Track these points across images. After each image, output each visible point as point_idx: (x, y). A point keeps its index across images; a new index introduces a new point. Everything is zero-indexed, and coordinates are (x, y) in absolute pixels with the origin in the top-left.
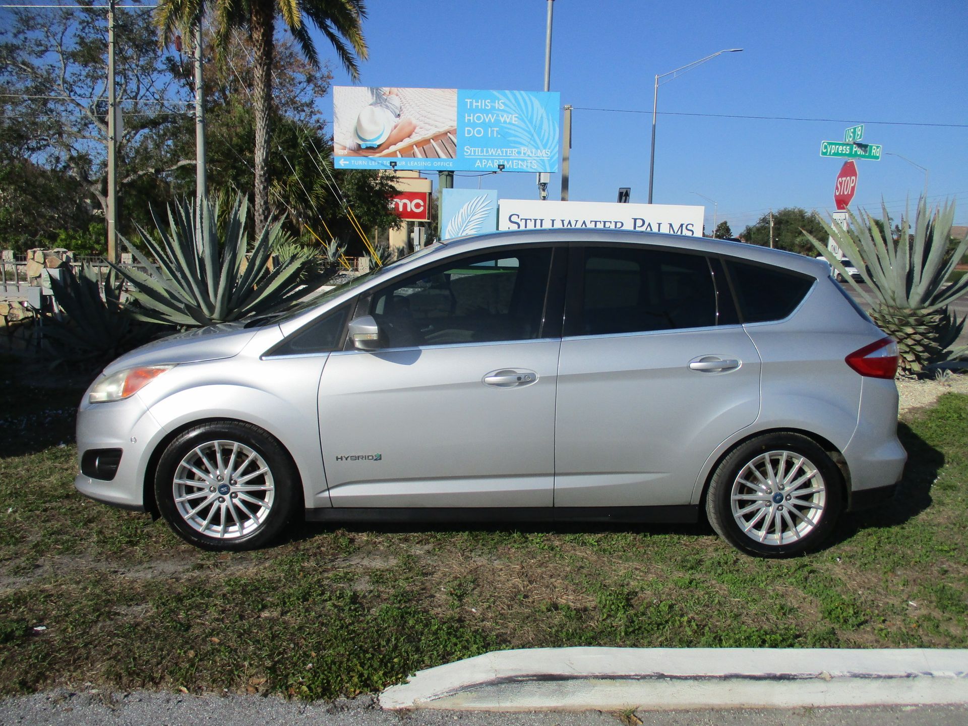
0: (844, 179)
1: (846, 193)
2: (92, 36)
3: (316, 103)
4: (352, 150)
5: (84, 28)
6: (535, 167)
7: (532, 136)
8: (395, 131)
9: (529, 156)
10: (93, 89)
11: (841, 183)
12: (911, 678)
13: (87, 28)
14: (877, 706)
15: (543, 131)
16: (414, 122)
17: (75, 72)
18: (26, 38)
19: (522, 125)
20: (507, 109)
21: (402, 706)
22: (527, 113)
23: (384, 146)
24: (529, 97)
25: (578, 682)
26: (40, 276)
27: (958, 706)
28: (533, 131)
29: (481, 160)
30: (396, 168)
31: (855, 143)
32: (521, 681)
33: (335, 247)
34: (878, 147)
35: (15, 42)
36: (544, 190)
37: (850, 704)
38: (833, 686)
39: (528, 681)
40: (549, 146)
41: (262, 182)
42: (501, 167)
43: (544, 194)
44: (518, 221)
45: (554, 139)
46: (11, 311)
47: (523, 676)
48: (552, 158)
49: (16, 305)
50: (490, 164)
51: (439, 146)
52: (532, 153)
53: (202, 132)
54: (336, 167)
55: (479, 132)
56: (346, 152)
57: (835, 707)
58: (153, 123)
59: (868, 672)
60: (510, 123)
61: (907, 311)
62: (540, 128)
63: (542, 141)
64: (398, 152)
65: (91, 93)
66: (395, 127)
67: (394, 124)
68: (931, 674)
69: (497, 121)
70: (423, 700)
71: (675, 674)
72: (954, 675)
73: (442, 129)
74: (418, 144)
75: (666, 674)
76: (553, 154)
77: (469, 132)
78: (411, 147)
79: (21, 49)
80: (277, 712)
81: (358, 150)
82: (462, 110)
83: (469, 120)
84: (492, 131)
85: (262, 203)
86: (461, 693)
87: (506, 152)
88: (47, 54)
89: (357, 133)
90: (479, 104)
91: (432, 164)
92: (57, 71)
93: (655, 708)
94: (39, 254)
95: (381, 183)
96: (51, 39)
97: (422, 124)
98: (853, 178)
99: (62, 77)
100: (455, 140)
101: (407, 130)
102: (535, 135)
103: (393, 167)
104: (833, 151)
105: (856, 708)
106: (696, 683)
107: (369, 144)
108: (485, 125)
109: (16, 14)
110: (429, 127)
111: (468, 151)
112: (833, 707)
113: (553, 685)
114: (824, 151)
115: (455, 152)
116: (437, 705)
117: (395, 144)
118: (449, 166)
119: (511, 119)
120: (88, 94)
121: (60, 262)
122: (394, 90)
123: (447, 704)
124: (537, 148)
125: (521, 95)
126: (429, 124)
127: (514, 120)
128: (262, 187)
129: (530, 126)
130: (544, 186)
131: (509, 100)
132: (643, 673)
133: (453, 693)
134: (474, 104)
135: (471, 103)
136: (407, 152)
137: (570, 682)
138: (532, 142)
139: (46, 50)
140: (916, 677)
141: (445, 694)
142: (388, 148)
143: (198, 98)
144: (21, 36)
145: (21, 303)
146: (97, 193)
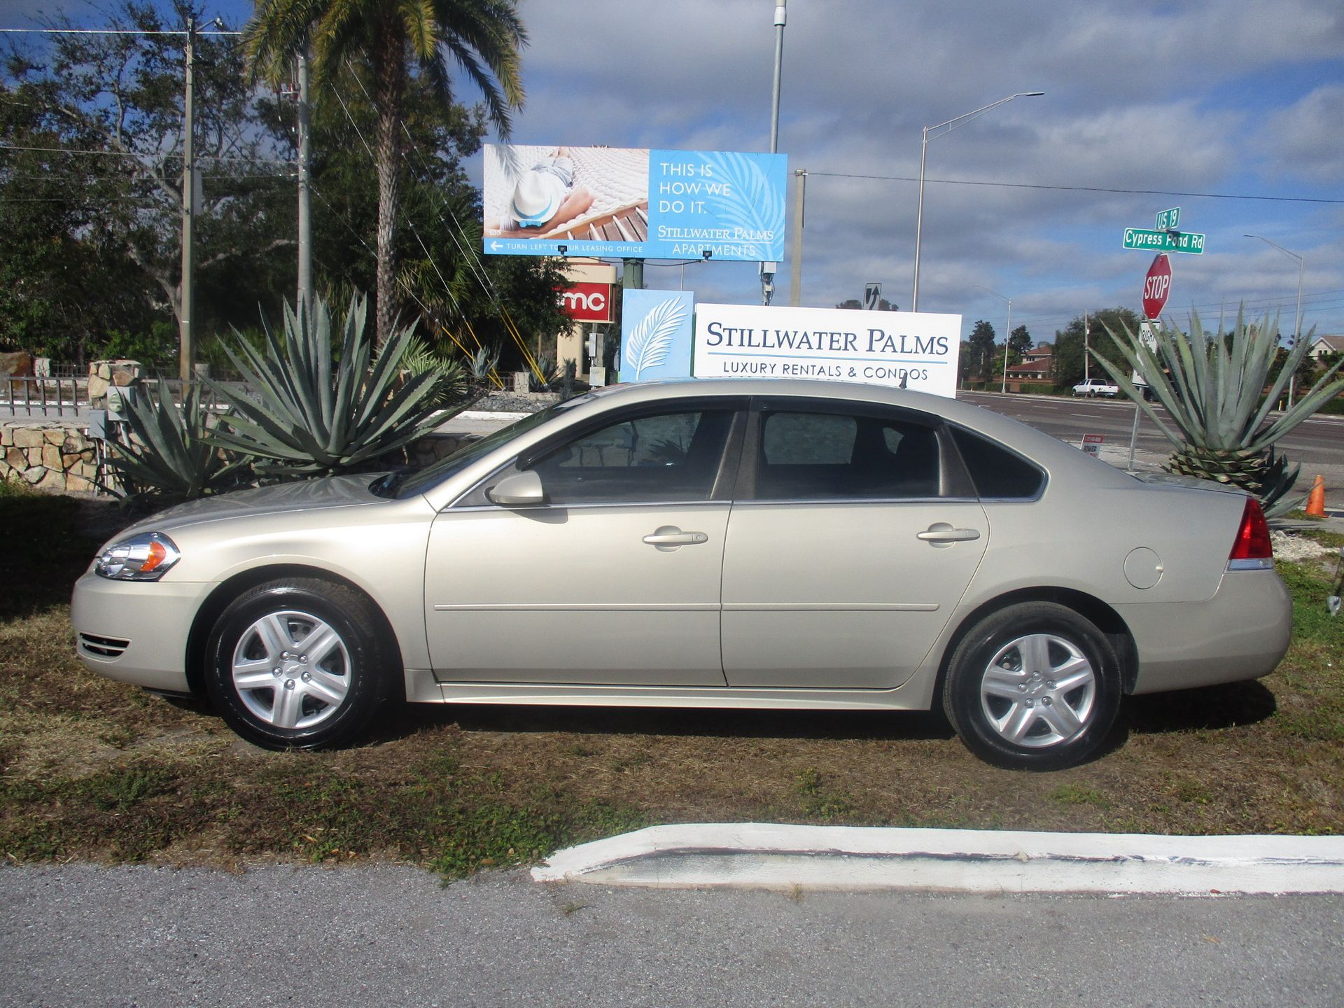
0: (1155, 278)
1: (1157, 297)
2: (159, 71)
3: (461, 165)
4: (507, 229)
5: (148, 61)
6: (753, 254)
7: (750, 212)
8: (565, 205)
9: (744, 239)
10: (160, 143)
11: (1151, 284)
12: (1119, 862)
13: (153, 61)
14: (1081, 893)
15: (764, 207)
16: (592, 192)
17: (136, 119)
18: (70, 75)
19: (736, 197)
20: (717, 177)
21: (552, 879)
22: (744, 182)
23: (550, 224)
24: (746, 160)
25: (746, 857)
26: (105, 396)
27: (1171, 895)
28: (750, 206)
29: (680, 244)
30: (566, 254)
31: (1168, 232)
32: (682, 854)
33: (483, 358)
34: (1200, 237)
35: (57, 79)
36: (768, 283)
37: (1050, 889)
38: (1031, 869)
39: (689, 854)
40: (771, 226)
41: (386, 271)
42: (707, 254)
43: (768, 288)
44: (720, 331)
45: (778, 216)
46: (68, 440)
47: (685, 849)
48: (776, 242)
49: (74, 433)
50: (692, 250)
51: (625, 224)
52: (749, 235)
53: (306, 202)
54: (486, 251)
55: (678, 207)
56: (499, 232)
57: (1033, 892)
58: (241, 190)
59: (1070, 854)
60: (719, 196)
61: (1220, 453)
62: (761, 202)
63: (762, 219)
64: (569, 233)
65: (157, 149)
66: (566, 200)
67: (563, 196)
68: (1142, 858)
69: (703, 194)
70: (575, 873)
71: (853, 851)
72: (1168, 860)
73: (629, 203)
74: (596, 222)
75: (843, 851)
76: (776, 237)
77: (665, 206)
78: (587, 226)
79: (65, 90)
80: (415, 883)
81: (516, 229)
82: (656, 176)
83: (666, 191)
84: (696, 206)
85: (387, 299)
86: (616, 866)
87: (715, 234)
88: (99, 95)
89: (515, 207)
90: (679, 170)
91: (615, 249)
92: (112, 118)
93: (832, 889)
94: (105, 368)
95: (547, 273)
96: (104, 75)
97: (601, 196)
98: (1166, 277)
99: (118, 125)
100: (646, 218)
101: (582, 204)
102: (753, 211)
103: (562, 253)
104: (1140, 242)
105: (1056, 894)
106: (877, 861)
107: (530, 221)
108: (686, 198)
109: (59, 42)
110: (612, 200)
111: (664, 232)
112: (1029, 892)
113: (717, 861)
114: (1128, 241)
115: (645, 233)
116: (591, 879)
117: (565, 222)
118: (636, 251)
119: (721, 189)
120: (153, 149)
121: (132, 378)
122: (565, 149)
123: (601, 878)
124: (756, 229)
125: (736, 157)
126: (611, 196)
127: (726, 192)
128: (386, 277)
129: (746, 198)
130: (768, 278)
131: (720, 165)
132: (818, 849)
133: (608, 866)
134: (672, 169)
135: (668, 168)
136: (582, 233)
137: (737, 857)
138: (749, 221)
139: (98, 90)
140: (1124, 860)
141: (599, 867)
142: (556, 227)
143: (302, 156)
144: (65, 72)
145: (81, 431)
146: (163, 282)
